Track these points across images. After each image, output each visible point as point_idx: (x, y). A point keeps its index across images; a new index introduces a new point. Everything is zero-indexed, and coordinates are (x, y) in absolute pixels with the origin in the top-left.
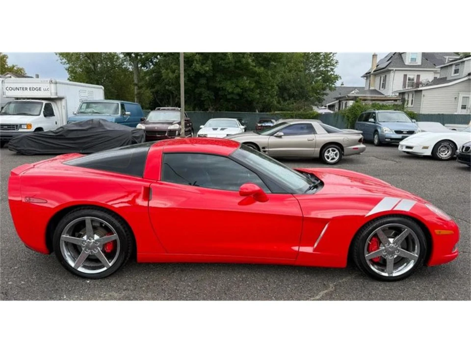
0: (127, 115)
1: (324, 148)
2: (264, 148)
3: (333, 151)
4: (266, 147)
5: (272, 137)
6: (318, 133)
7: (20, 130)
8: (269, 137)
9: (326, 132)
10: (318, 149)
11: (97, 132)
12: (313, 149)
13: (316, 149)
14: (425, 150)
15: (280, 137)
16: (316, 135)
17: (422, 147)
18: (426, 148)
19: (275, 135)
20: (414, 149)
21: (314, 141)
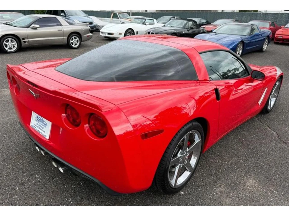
1: (69, 37)
2: (23, 39)
3: (75, 38)
4: (26, 38)
5: (28, 29)
6: (63, 24)
8: (26, 28)
9: (68, 24)
10: (66, 38)
12: (63, 38)
13: (64, 38)
14: (120, 35)
15: (36, 29)
16: (62, 26)
17: (119, 34)
18: (120, 34)
19: (31, 27)
20: (114, 34)
21: (62, 31)
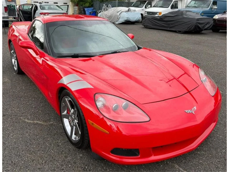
0: (214, 9)
7: (156, 15)
11: (178, 18)
